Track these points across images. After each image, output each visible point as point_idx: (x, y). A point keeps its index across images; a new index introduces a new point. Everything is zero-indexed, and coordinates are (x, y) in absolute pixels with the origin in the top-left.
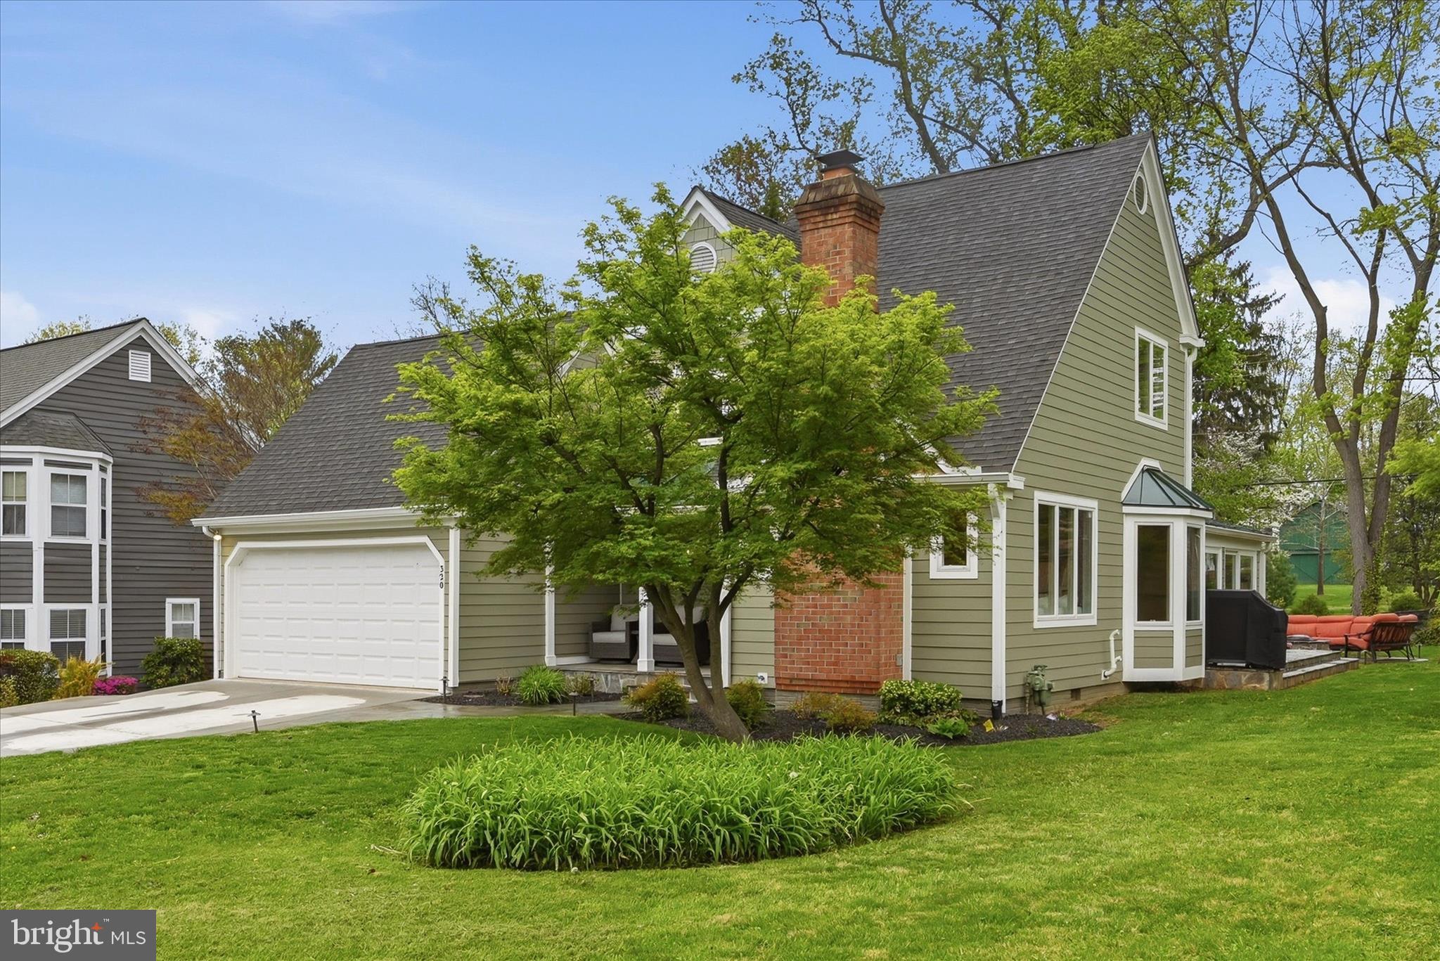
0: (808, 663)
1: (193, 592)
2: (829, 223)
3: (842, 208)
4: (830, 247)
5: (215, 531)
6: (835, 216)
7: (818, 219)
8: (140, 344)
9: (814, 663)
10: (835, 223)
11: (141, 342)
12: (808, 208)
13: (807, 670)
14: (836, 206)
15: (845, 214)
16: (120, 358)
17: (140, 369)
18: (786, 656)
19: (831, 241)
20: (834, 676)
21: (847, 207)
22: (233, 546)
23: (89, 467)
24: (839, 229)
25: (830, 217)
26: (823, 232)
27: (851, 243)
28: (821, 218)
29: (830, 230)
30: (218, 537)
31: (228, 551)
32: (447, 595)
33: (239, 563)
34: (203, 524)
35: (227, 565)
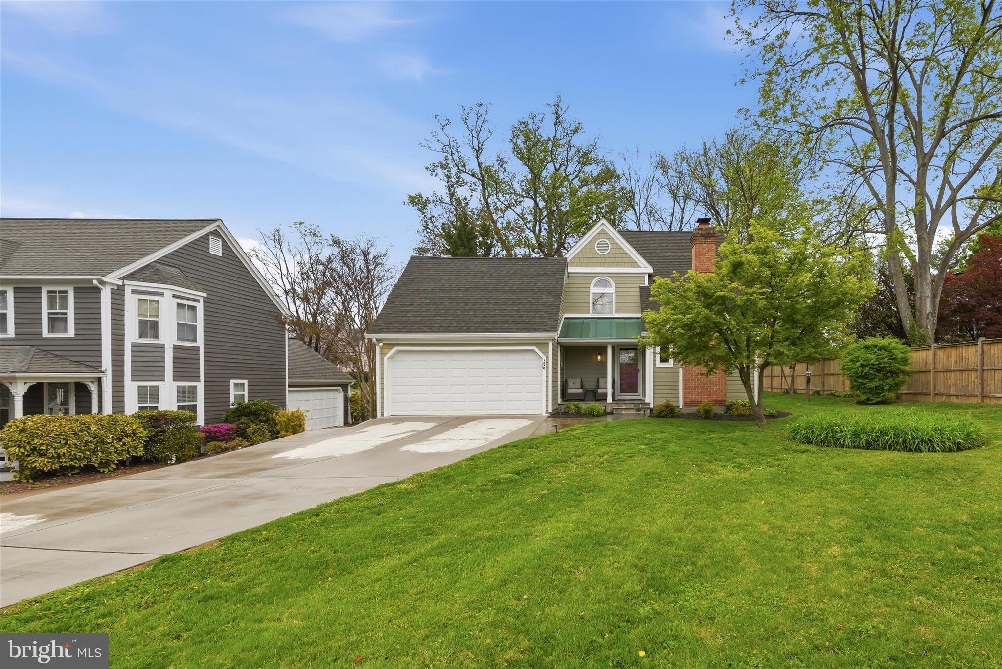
0: (698, 396)
1: (243, 376)
3: (712, 238)
5: (378, 340)
6: (709, 240)
7: (702, 240)
8: (215, 233)
9: (701, 396)
11: (216, 233)
12: (699, 235)
13: (698, 398)
14: (710, 237)
15: (713, 240)
16: (205, 239)
17: (216, 248)
20: (708, 399)
21: (715, 238)
22: (391, 349)
23: (198, 301)
24: (710, 245)
25: (707, 240)
26: (704, 245)
28: (704, 240)
29: (706, 245)
30: (381, 344)
31: (385, 351)
32: (547, 372)
33: (392, 358)
34: (374, 337)
35: (385, 359)
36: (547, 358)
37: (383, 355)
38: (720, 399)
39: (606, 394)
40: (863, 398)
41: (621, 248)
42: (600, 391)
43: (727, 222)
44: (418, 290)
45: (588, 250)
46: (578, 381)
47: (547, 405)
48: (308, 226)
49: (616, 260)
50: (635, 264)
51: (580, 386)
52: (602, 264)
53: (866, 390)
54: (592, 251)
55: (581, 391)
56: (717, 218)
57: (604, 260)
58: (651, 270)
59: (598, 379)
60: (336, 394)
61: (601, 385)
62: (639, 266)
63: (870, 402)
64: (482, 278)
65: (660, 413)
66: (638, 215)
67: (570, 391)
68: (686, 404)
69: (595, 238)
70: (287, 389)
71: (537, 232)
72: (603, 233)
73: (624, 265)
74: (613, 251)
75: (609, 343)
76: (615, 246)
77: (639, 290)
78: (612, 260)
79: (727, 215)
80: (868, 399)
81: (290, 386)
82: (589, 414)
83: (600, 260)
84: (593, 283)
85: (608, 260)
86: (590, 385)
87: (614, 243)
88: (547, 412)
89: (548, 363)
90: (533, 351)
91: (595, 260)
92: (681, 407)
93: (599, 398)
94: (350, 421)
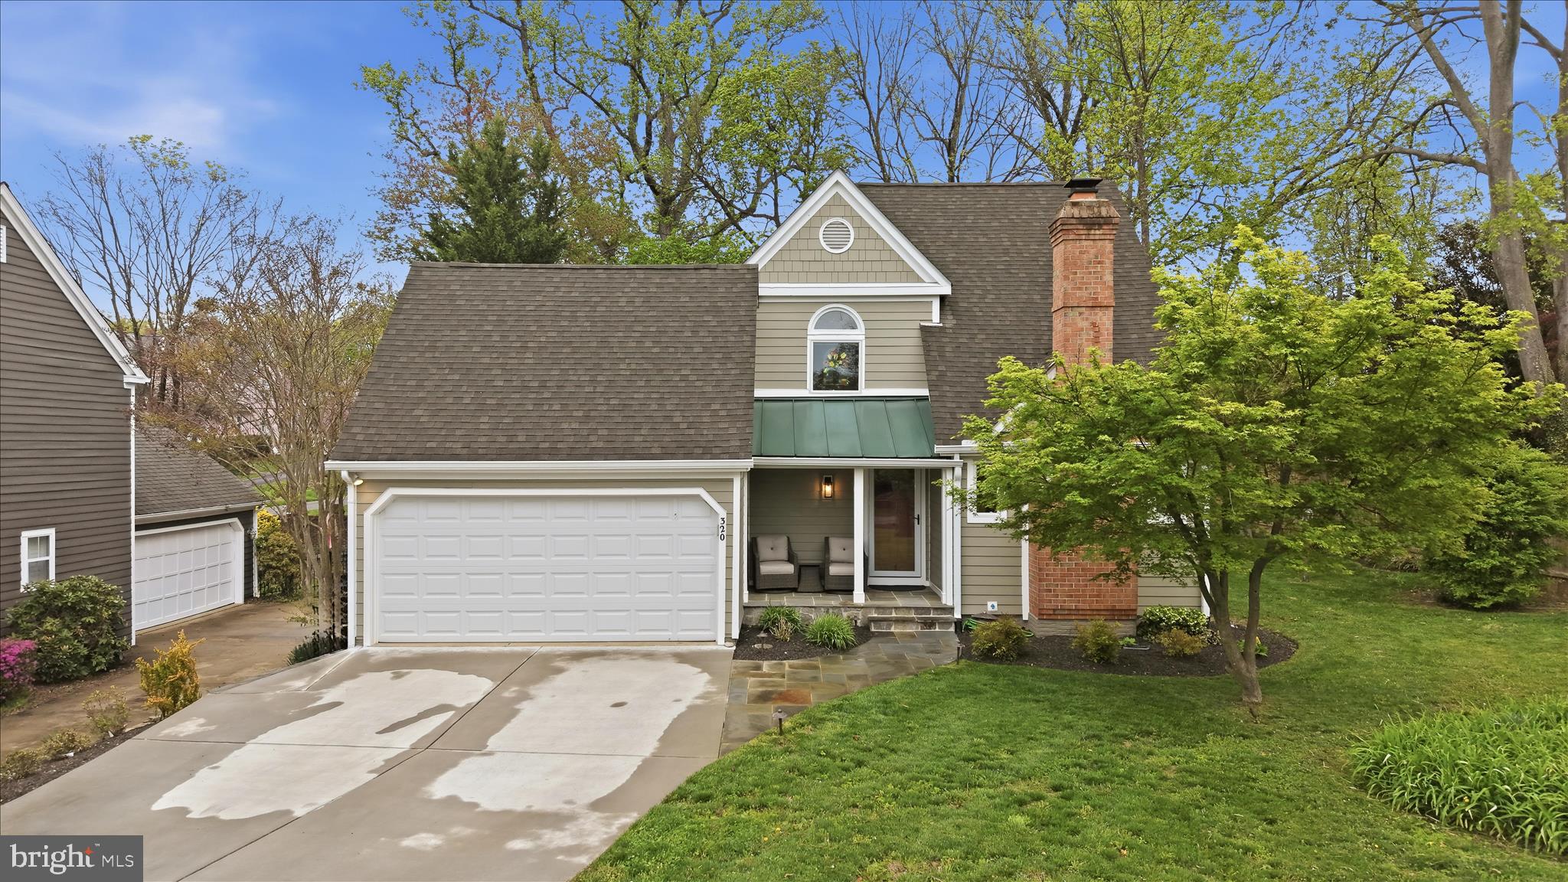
0: (1071, 596)
1: (45, 519)
2: (1092, 237)
3: (1105, 227)
4: (1092, 256)
5: (352, 474)
6: (1097, 232)
7: (1082, 232)
9: (1076, 596)
10: (1097, 237)
12: (1074, 221)
13: (1071, 602)
14: (1100, 225)
15: (1108, 232)
18: (1050, 591)
19: (1092, 251)
20: (1095, 606)
21: (1111, 227)
22: (381, 493)
24: (1100, 243)
25: (1092, 232)
26: (1085, 243)
27: (1112, 256)
28: (1086, 232)
29: (1091, 243)
30: (359, 482)
31: (366, 498)
32: (729, 547)
33: (382, 511)
34: (343, 468)
35: (368, 514)
36: (730, 514)
37: (362, 506)
38: (1124, 606)
39: (850, 579)
40: (1460, 592)
41: (878, 238)
42: (834, 570)
43: (1066, 112)
44: (433, 348)
45: (802, 244)
46: (782, 542)
47: (728, 623)
48: (159, 144)
49: (867, 266)
50: (911, 276)
51: (784, 554)
52: (835, 276)
53: (1467, 576)
54: (812, 244)
55: (789, 569)
56: (1044, 104)
57: (838, 267)
58: (946, 289)
59: (827, 539)
60: (228, 534)
61: (836, 552)
62: (919, 280)
63: (1477, 605)
64: (574, 317)
65: (992, 649)
66: (875, 110)
67: (765, 569)
68: (1042, 613)
69: (820, 216)
70: (133, 533)
71: (641, 143)
72: (837, 202)
73: (884, 276)
74: (861, 244)
75: (859, 467)
76: (864, 233)
77: (917, 333)
78: (858, 267)
79: (1067, 97)
80: (1473, 598)
81: (138, 528)
82: (824, 644)
83: (829, 267)
84: (814, 320)
85: (848, 267)
86: (809, 555)
87: (861, 225)
88: (728, 638)
89: (730, 525)
90: (697, 498)
91: (819, 267)
92: (1025, 617)
93: (833, 587)
94: (257, 594)
